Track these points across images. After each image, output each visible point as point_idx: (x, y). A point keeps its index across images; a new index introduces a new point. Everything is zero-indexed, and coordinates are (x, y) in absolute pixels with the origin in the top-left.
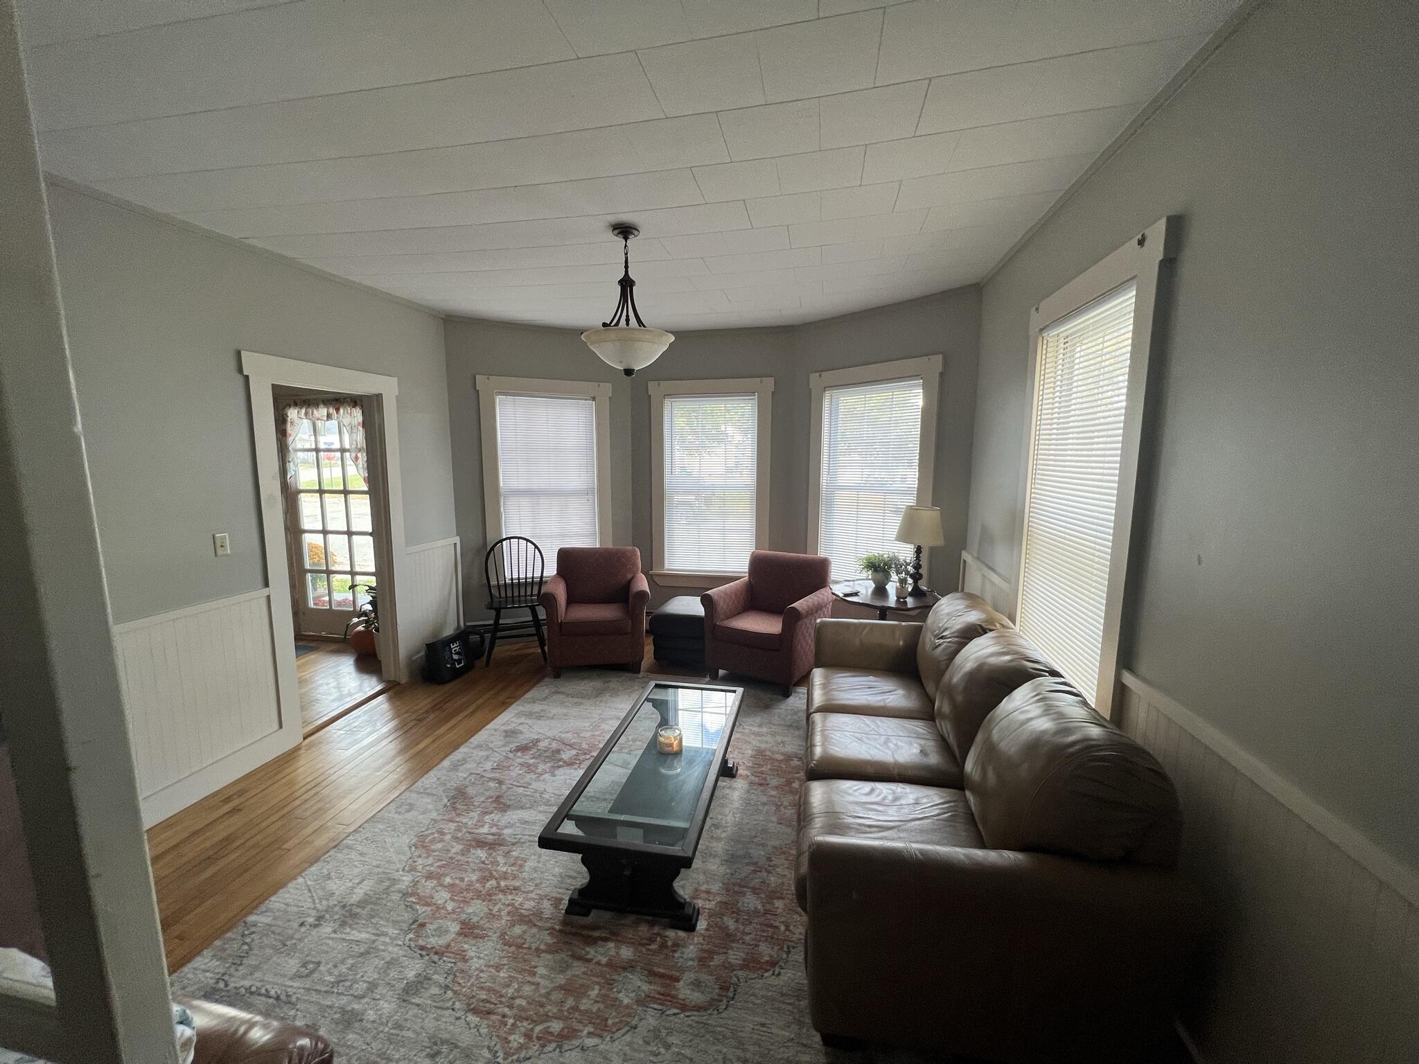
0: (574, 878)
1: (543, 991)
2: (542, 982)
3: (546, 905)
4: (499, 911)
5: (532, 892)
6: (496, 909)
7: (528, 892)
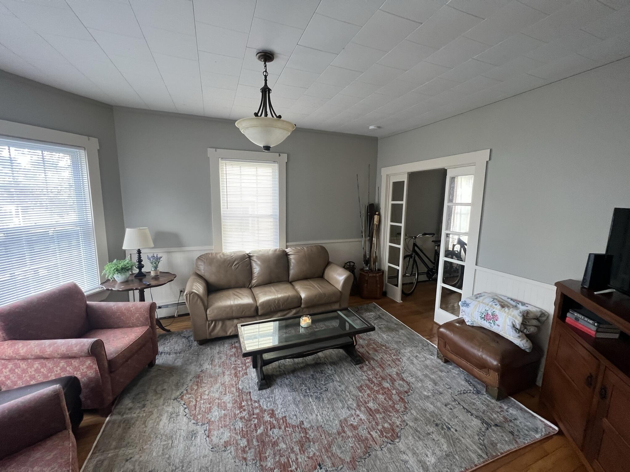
0: (350, 370)
1: (382, 354)
2: (381, 355)
3: (365, 369)
4: (379, 378)
5: (365, 376)
6: (380, 379)
7: (366, 376)
